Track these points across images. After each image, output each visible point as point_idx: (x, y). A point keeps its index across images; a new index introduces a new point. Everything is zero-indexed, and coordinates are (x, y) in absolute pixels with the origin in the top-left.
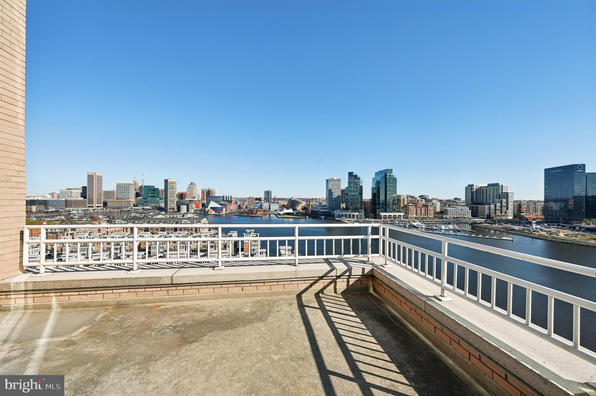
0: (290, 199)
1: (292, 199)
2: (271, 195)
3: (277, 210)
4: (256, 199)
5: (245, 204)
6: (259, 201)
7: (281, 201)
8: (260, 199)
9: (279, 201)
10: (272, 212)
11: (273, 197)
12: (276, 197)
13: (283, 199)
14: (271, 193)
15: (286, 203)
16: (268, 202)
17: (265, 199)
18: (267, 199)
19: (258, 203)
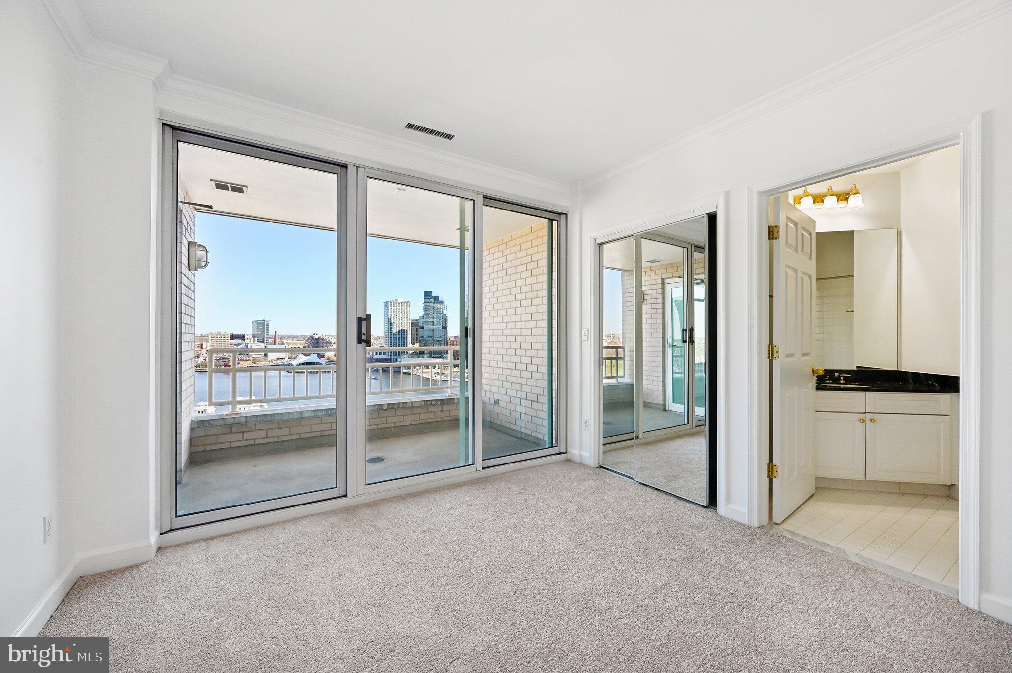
0: (312, 337)
1: (315, 336)
2: (268, 328)
3: (282, 359)
4: (233, 337)
5: (204, 346)
6: (239, 341)
7: (288, 341)
8: (242, 337)
9: (285, 341)
10: (272, 362)
11: (272, 333)
12: (278, 333)
13: (292, 337)
14: (268, 325)
15: (301, 344)
16: (261, 342)
17: (254, 337)
18: (260, 336)
19: (239, 344)
